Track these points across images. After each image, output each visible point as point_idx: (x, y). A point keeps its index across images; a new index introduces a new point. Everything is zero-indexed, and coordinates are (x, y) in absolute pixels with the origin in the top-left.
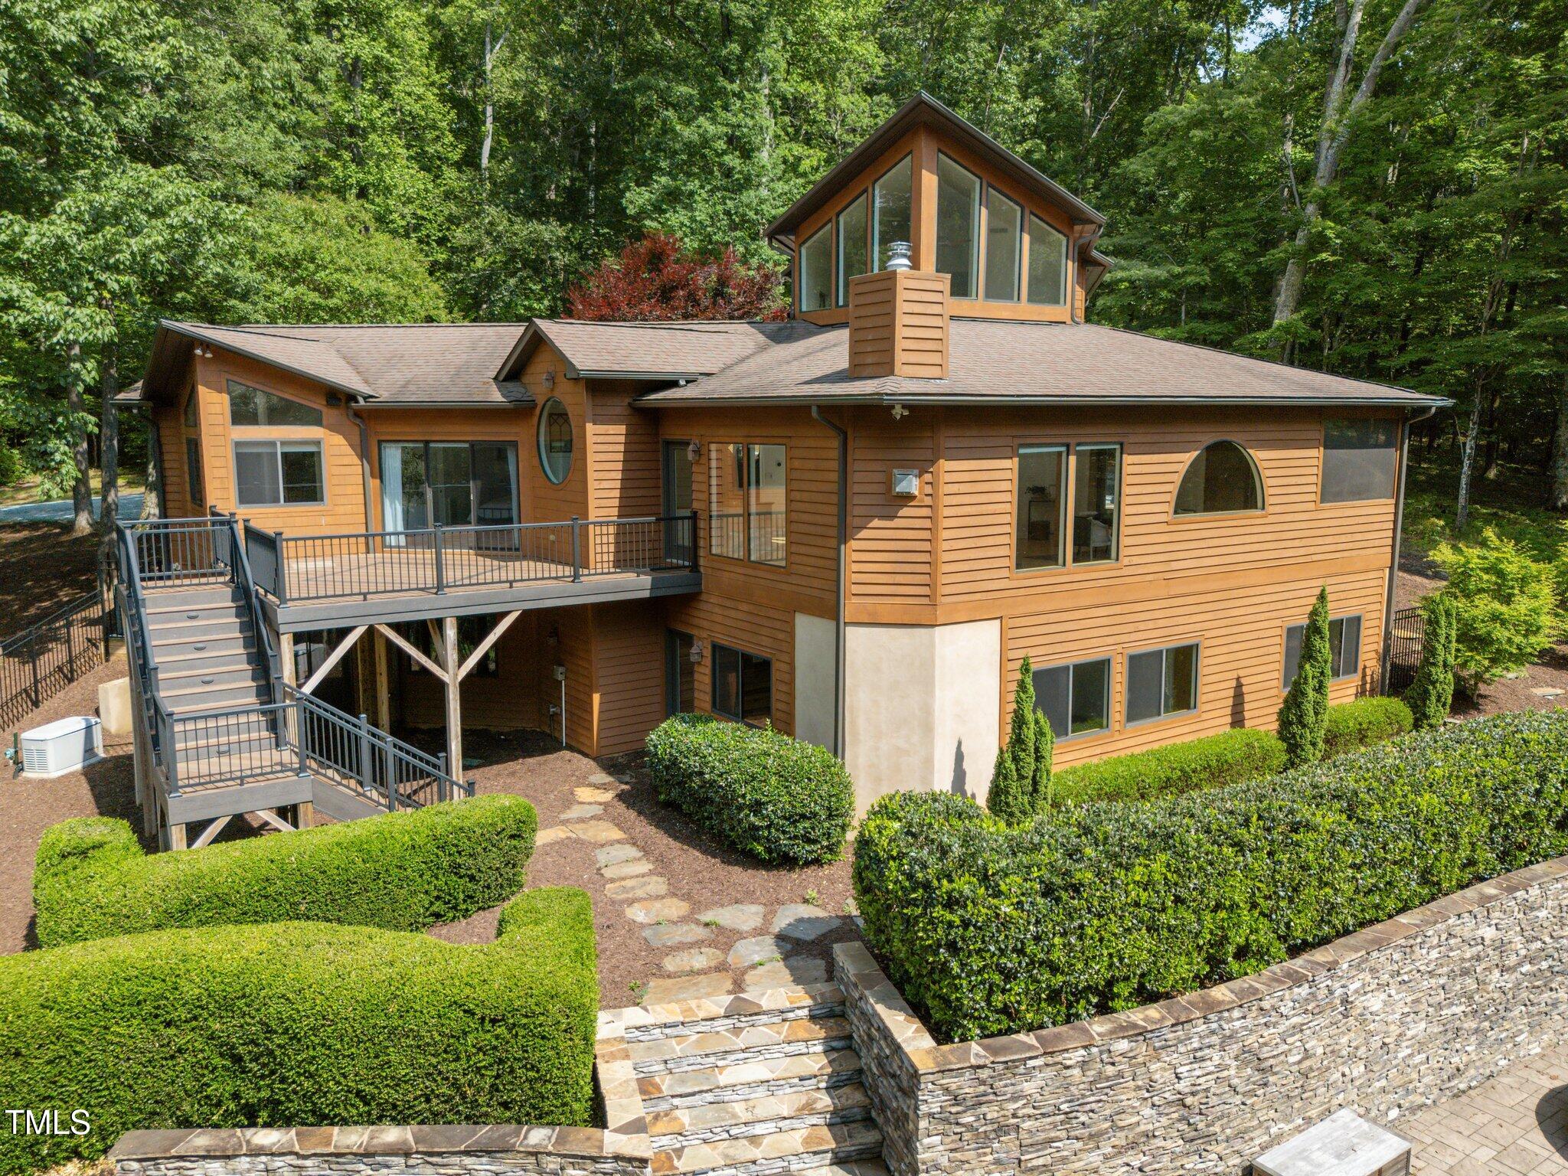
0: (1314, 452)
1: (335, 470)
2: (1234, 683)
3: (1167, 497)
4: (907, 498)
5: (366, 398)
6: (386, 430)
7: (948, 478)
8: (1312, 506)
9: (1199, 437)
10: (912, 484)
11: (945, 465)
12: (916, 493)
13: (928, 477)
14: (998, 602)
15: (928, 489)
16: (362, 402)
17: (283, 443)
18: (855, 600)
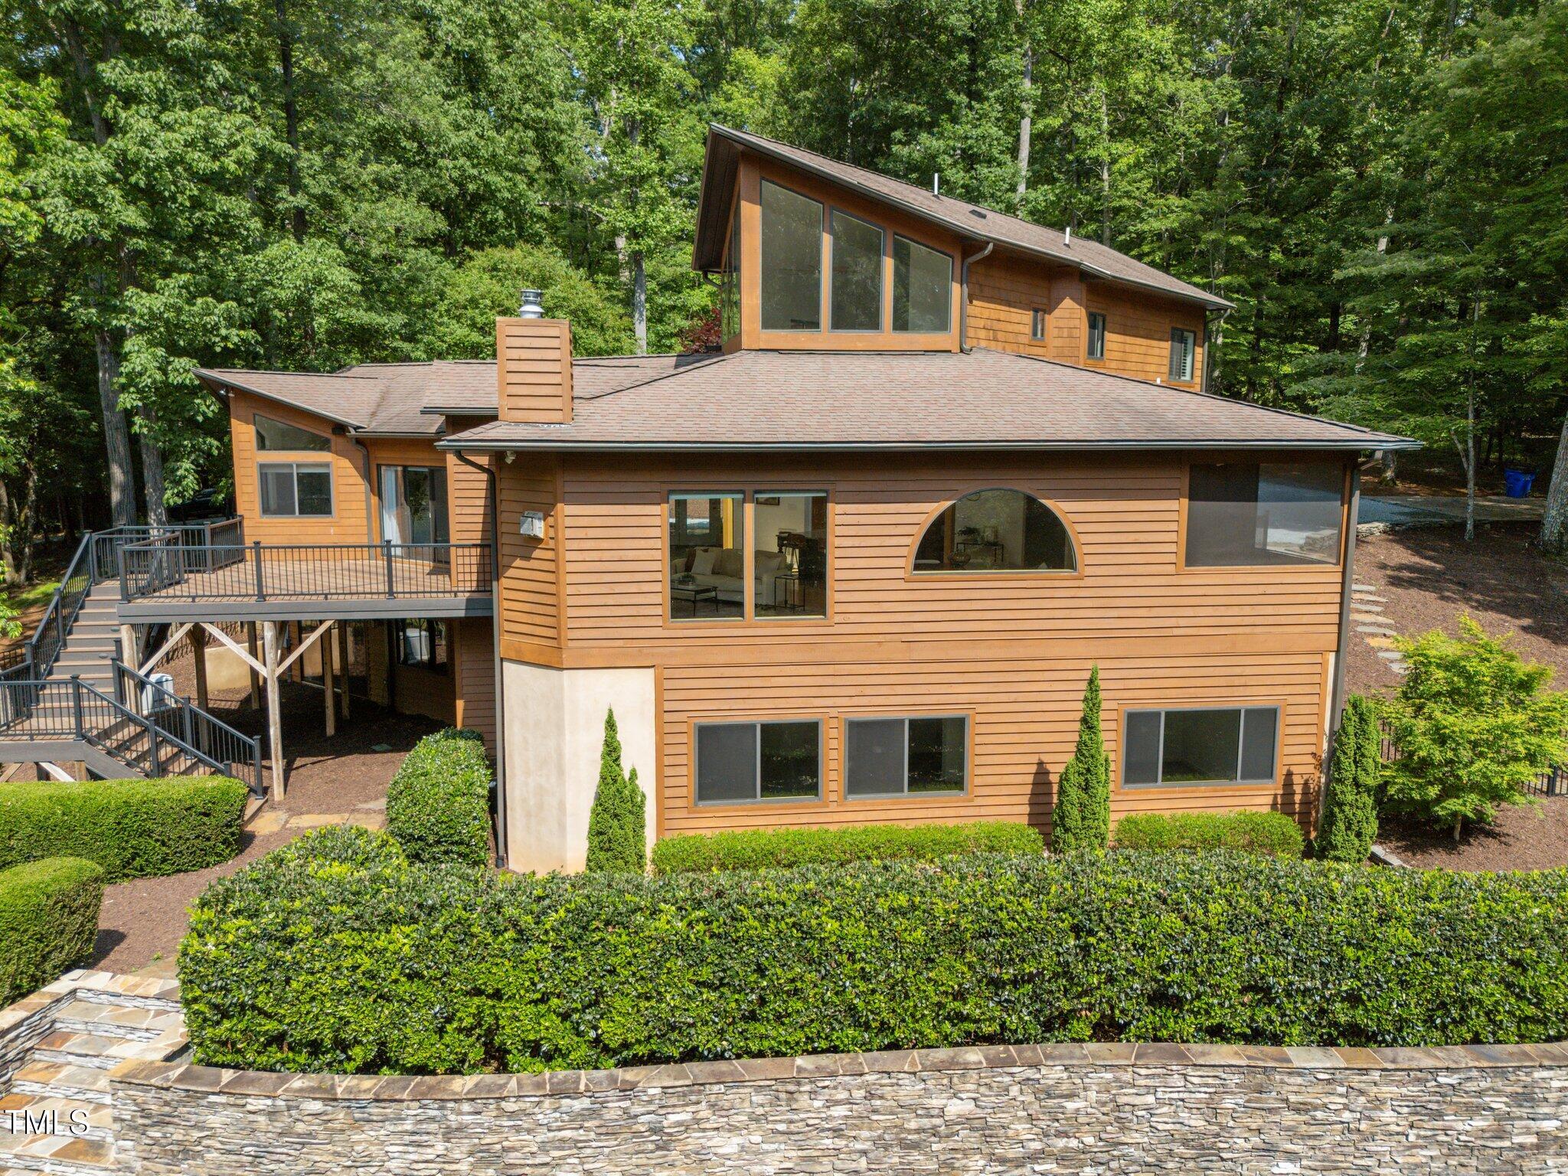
0: (1173, 505)
1: (342, 489)
2: (1034, 769)
3: (904, 551)
4: (535, 541)
5: (356, 428)
6: (382, 456)
7: (569, 522)
8: (1171, 569)
9: (954, 485)
10: (538, 528)
11: (565, 509)
12: (541, 535)
13: (550, 520)
14: (645, 650)
15: (552, 533)
16: (353, 432)
17: (298, 466)
18: (507, 637)
